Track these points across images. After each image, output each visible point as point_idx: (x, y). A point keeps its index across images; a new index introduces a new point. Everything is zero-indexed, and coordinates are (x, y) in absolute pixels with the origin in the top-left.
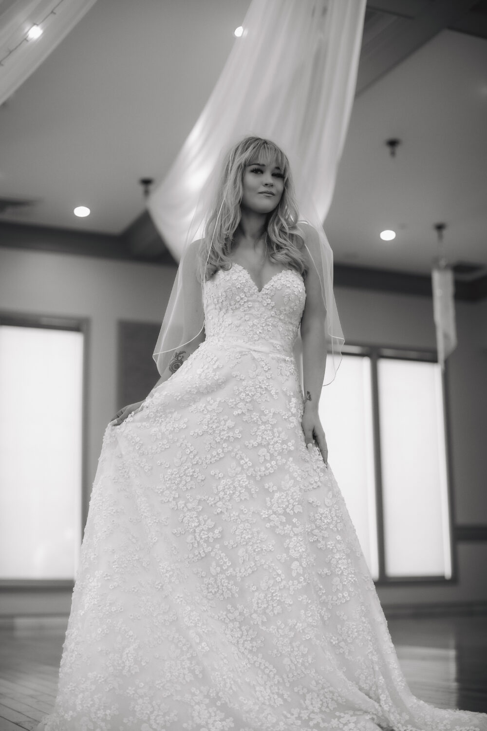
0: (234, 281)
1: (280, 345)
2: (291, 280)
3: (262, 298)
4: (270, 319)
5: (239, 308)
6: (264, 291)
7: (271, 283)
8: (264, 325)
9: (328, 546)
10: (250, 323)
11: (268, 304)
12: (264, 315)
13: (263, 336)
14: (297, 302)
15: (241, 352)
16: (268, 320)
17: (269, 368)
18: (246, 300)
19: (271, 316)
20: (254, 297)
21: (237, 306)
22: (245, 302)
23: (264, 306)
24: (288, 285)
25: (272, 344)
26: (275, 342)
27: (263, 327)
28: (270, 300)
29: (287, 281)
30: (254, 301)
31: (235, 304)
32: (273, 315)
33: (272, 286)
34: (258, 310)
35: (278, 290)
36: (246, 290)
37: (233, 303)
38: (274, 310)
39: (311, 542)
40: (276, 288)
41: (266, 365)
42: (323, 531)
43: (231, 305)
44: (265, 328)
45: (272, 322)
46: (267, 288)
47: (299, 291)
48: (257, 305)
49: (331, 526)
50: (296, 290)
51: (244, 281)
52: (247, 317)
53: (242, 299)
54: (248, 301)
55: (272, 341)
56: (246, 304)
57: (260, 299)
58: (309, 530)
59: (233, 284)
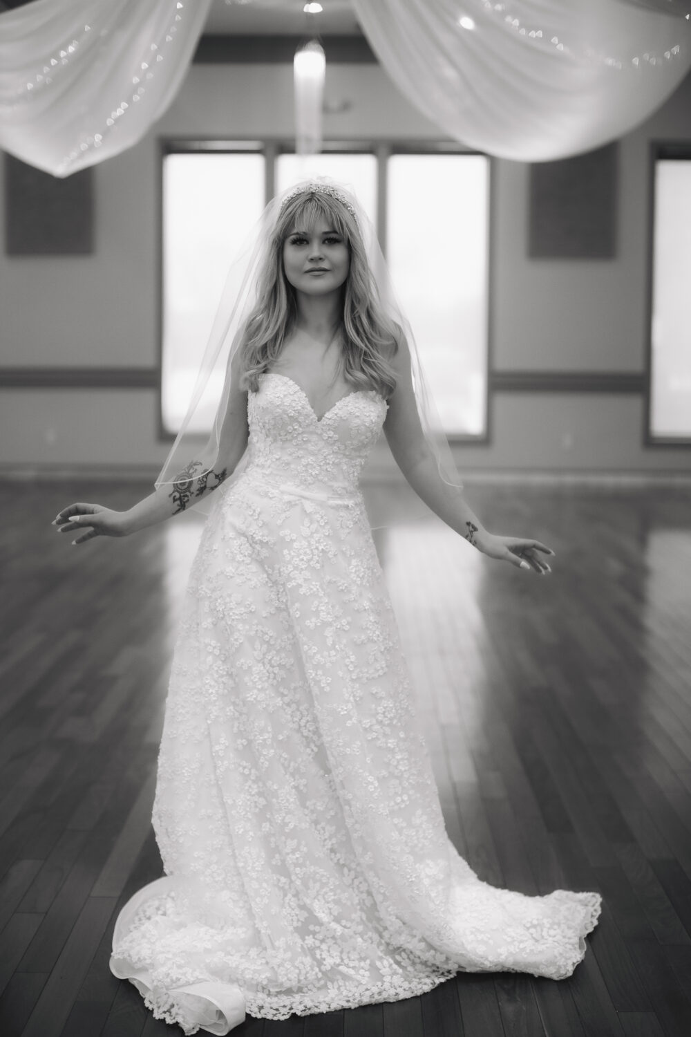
0: (286, 408)
1: (342, 488)
2: (361, 407)
3: (322, 429)
4: (332, 456)
5: (291, 440)
6: (324, 421)
7: (335, 410)
8: (322, 464)
9: (389, 745)
10: (304, 461)
11: (329, 437)
12: (323, 451)
13: (320, 478)
14: (369, 434)
15: (289, 502)
16: (329, 457)
17: (326, 521)
18: (300, 432)
19: (333, 452)
20: (312, 428)
21: (289, 437)
22: (299, 434)
23: (323, 440)
24: (357, 414)
25: (331, 486)
26: (335, 484)
27: (320, 466)
28: (332, 433)
29: (356, 408)
30: (311, 433)
31: (286, 435)
32: (335, 451)
33: (336, 414)
34: (316, 445)
35: (344, 420)
36: (301, 419)
37: (283, 433)
38: (336, 444)
39: (369, 741)
40: (341, 417)
41: (322, 518)
42: (384, 728)
43: (280, 435)
44: (324, 468)
45: (334, 459)
46: (329, 417)
47: (372, 421)
48: (314, 438)
49: (395, 722)
50: (367, 419)
51: (300, 408)
52: (301, 453)
53: (295, 430)
54: (303, 433)
55: (330, 483)
56: (300, 436)
57: (319, 432)
58: (367, 726)
59: (285, 412)
